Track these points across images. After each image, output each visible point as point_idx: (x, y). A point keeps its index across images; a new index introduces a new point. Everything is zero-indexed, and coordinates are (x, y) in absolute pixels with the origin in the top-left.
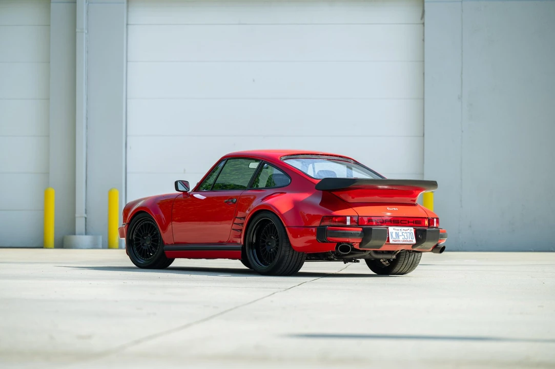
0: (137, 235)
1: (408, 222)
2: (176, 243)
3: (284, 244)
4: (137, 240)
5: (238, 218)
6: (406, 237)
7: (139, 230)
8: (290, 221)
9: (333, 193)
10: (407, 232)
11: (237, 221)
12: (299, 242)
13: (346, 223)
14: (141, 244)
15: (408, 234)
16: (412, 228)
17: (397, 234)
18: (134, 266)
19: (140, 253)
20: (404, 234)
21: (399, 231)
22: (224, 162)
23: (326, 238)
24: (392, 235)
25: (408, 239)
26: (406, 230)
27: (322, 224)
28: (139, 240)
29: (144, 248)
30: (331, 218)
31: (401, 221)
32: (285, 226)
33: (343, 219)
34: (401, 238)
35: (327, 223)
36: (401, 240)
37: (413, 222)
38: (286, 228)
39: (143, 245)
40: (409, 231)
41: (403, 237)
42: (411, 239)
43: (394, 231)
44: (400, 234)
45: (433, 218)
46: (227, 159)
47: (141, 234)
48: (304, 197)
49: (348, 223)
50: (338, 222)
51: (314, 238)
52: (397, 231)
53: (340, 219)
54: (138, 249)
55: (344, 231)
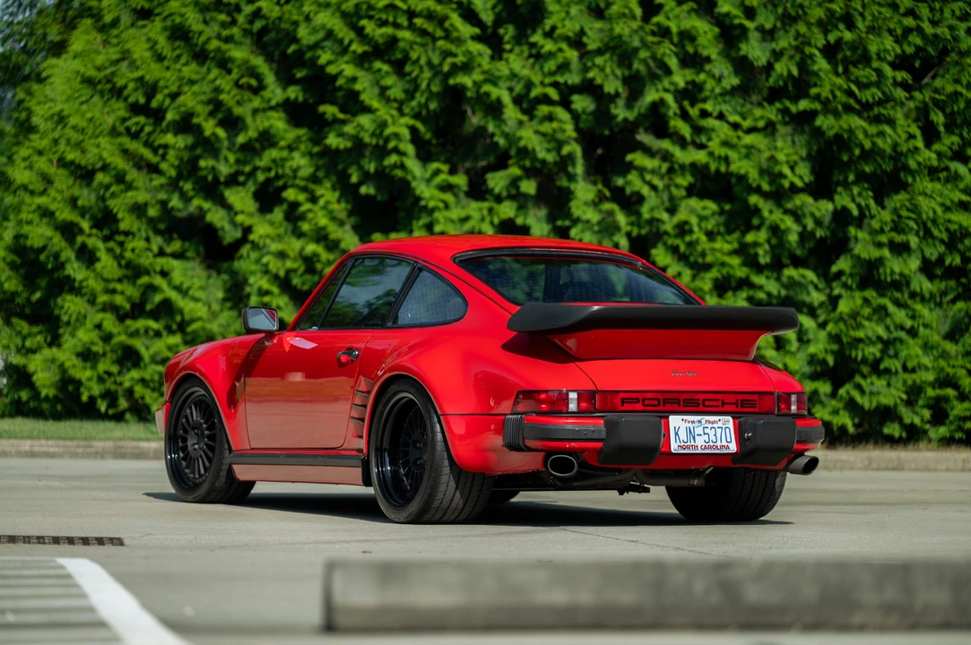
1: (723, 404)
6: (713, 438)
10: (715, 425)
11: (359, 399)
13: (568, 407)
15: (719, 431)
16: (730, 418)
17: (690, 432)
21: (696, 424)
23: (521, 441)
24: (676, 434)
25: (719, 444)
26: (712, 422)
27: (517, 410)
31: (704, 401)
32: (439, 412)
33: (561, 398)
34: (700, 441)
36: (700, 444)
37: (737, 404)
38: (441, 417)
40: (720, 424)
41: (705, 437)
42: (724, 443)
43: (683, 426)
44: (699, 430)
45: (789, 395)
49: (573, 407)
51: (501, 440)
52: (690, 425)
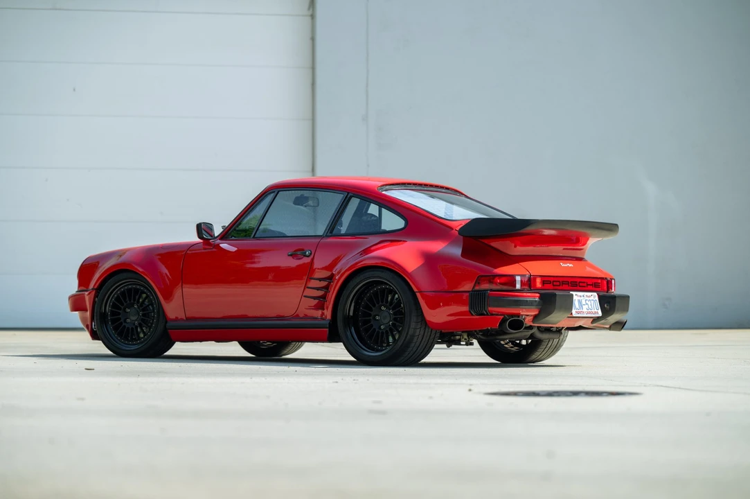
0: (114, 306)
2: (188, 319)
3: (414, 319)
4: (113, 313)
5: (314, 279)
6: (590, 307)
7: (118, 299)
8: (423, 283)
9: (483, 241)
10: (590, 299)
11: (313, 283)
12: (438, 316)
13: (515, 286)
14: (122, 320)
15: (593, 302)
16: (595, 294)
17: (580, 303)
18: (110, 352)
19: (120, 334)
20: (587, 302)
21: (582, 298)
22: (272, 195)
23: (486, 309)
24: (575, 304)
25: (593, 311)
26: (589, 297)
27: (477, 288)
28: (119, 314)
29: (127, 326)
30: (491, 278)
31: (579, 283)
32: (415, 290)
33: (511, 280)
34: (585, 309)
35: (485, 286)
36: (585, 311)
37: (593, 285)
38: (418, 295)
39: (125, 321)
40: (592, 298)
41: (587, 306)
42: (596, 310)
43: (576, 298)
44: (584, 302)
45: (611, 280)
46: (275, 190)
47: (122, 304)
48: (437, 247)
49: (518, 286)
50: (501, 284)
51: (465, 308)
52: (579, 298)
53: (504, 280)
54: (115, 329)
55: (516, 299)
